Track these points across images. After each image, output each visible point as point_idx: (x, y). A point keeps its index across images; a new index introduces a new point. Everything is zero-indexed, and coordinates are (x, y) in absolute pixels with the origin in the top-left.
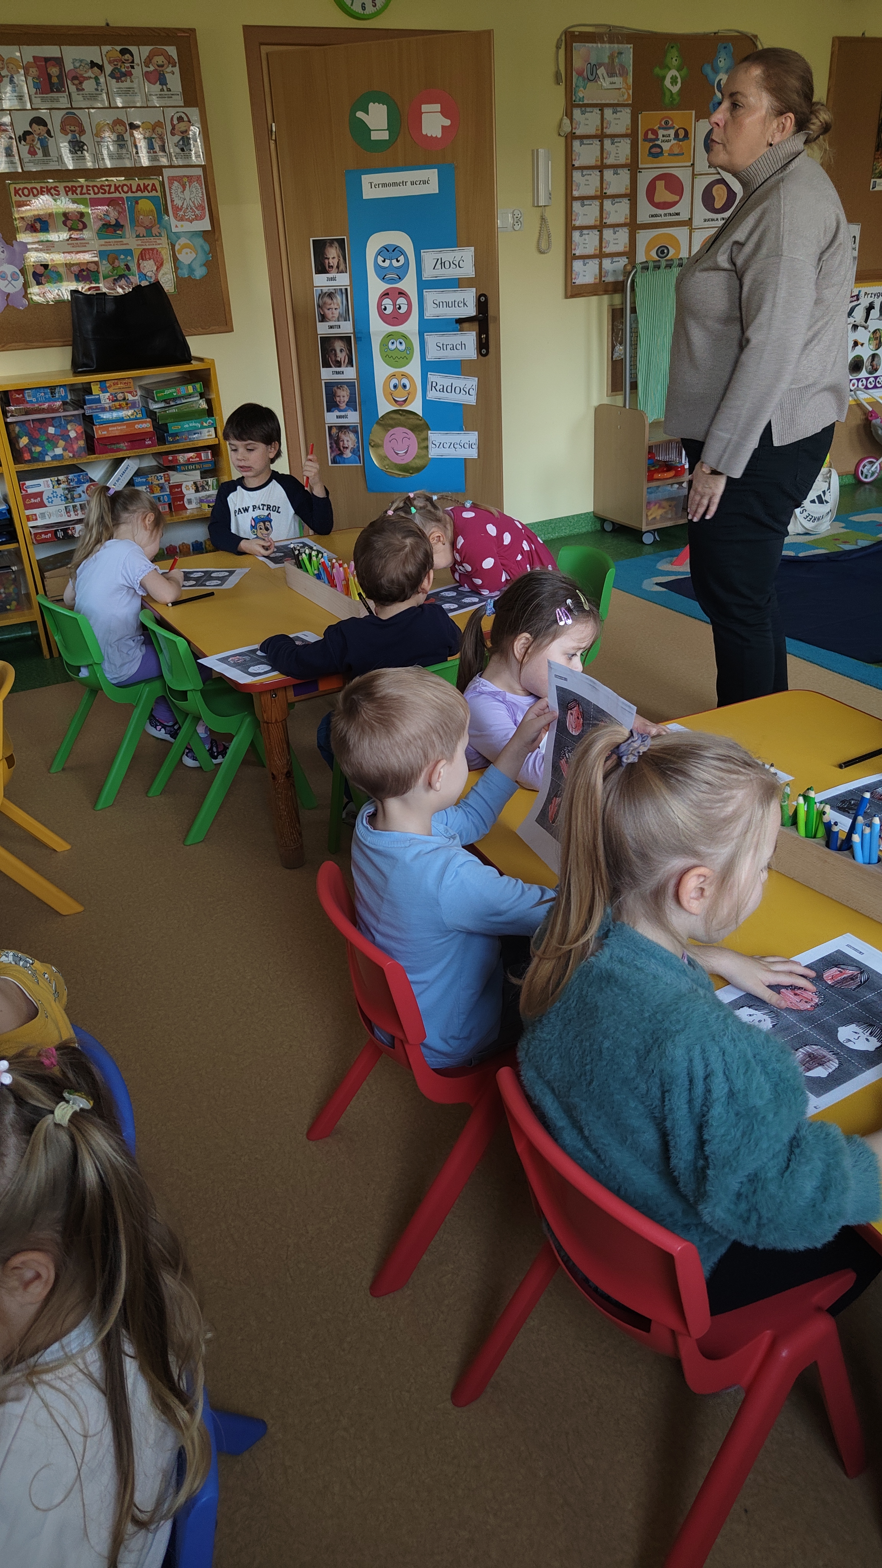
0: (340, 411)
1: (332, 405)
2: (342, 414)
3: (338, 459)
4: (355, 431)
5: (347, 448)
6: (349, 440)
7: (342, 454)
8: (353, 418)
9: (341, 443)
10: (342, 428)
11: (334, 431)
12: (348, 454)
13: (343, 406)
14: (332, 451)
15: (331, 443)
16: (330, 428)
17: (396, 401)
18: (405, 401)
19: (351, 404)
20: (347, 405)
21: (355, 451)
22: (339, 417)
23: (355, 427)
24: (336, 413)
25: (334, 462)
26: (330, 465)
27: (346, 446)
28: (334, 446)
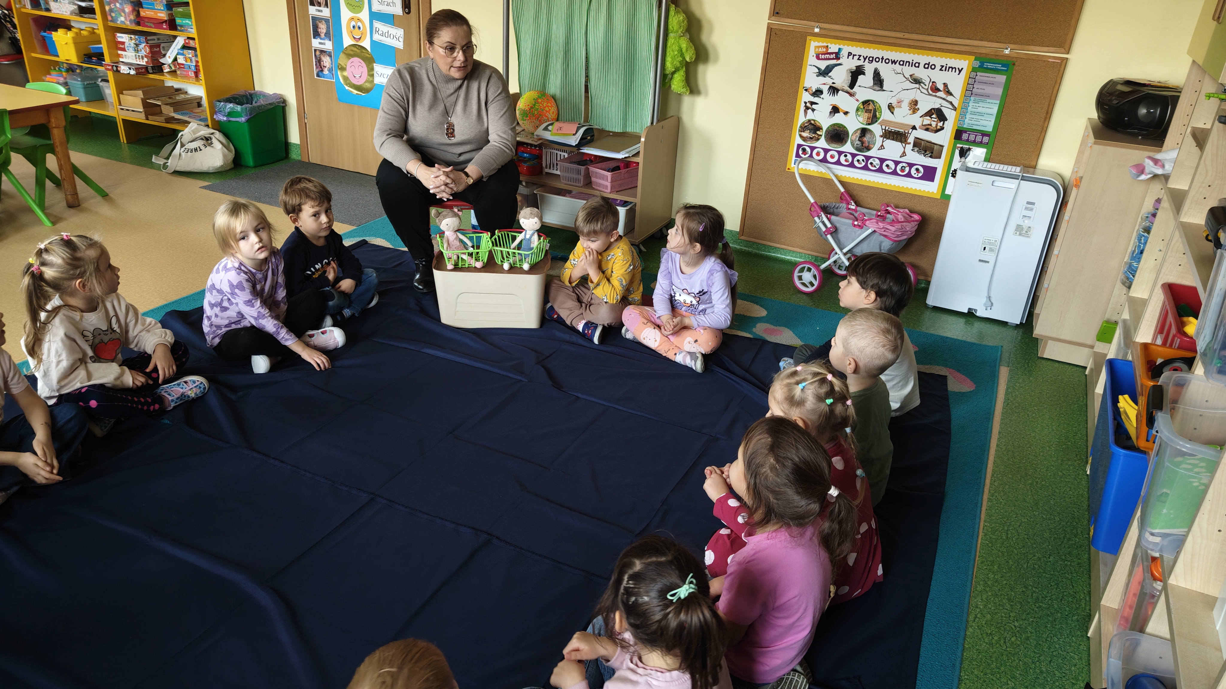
0: (321, 39)
1: (317, 34)
2: (322, 41)
3: (320, 74)
4: (330, 56)
5: (325, 67)
6: (326, 61)
7: (322, 71)
9: (322, 63)
10: (322, 52)
11: (318, 53)
12: (326, 72)
13: (323, 35)
14: (317, 68)
15: (316, 62)
16: (315, 50)
17: (354, 38)
18: (360, 39)
19: (328, 35)
20: (325, 35)
21: (330, 70)
22: (320, 43)
23: (330, 52)
24: (319, 40)
25: (318, 76)
26: (316, 77)
27: (325, 65)
28: (318, 64)
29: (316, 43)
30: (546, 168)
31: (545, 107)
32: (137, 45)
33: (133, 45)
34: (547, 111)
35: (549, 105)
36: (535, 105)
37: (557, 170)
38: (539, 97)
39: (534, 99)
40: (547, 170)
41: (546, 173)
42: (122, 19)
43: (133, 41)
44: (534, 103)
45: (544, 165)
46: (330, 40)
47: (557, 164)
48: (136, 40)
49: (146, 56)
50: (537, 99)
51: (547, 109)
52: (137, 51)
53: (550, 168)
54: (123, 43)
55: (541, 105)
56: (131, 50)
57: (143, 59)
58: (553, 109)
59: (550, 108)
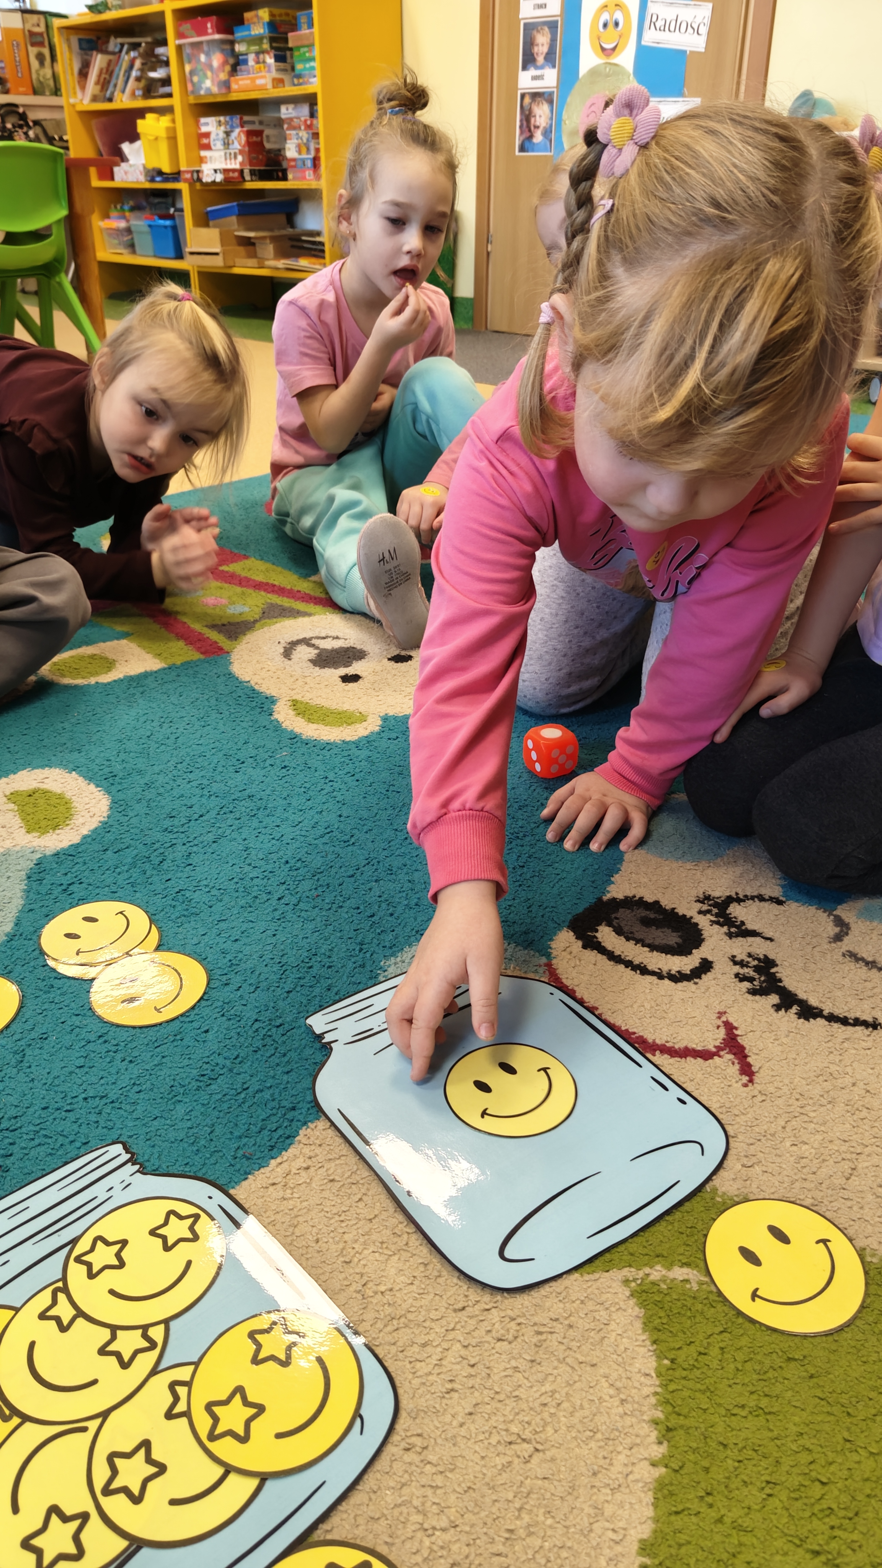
0: (537, 68)
1: (529, 60)
2: (538, 72)
3: (527, 144)
4: (551, 102)
5: (538, 127)
6: (542, 114)
7: (531, 137)
8: (549, 78)
9: (533, 120)
10: (536, 96)
11: (527, 100)
12: (538, 137)
13: (540, 60)
14: (522, 133)
15: (521, 121)
16: (523, 96)
17: (603, 49)
18: (614, 49)
19: (550, 58)
20: (546, 59)
21: (547, 133)
22: (535, 78)
23: (551, 94)
24: (532, 72)
25: (522, 149)
26: (517, 153)
27: (538, 124)
28: (525, 123)
29: (526, 80)
32: (228, 134)
33: (222, 135)
42: (208, 83)
43: (223, 128)
46: (554, 67)
48: (226, 123)
49: (241, 152)
52: (227, 144)
54: (207, 135)
56: (219, 145)
57: (235, 157)
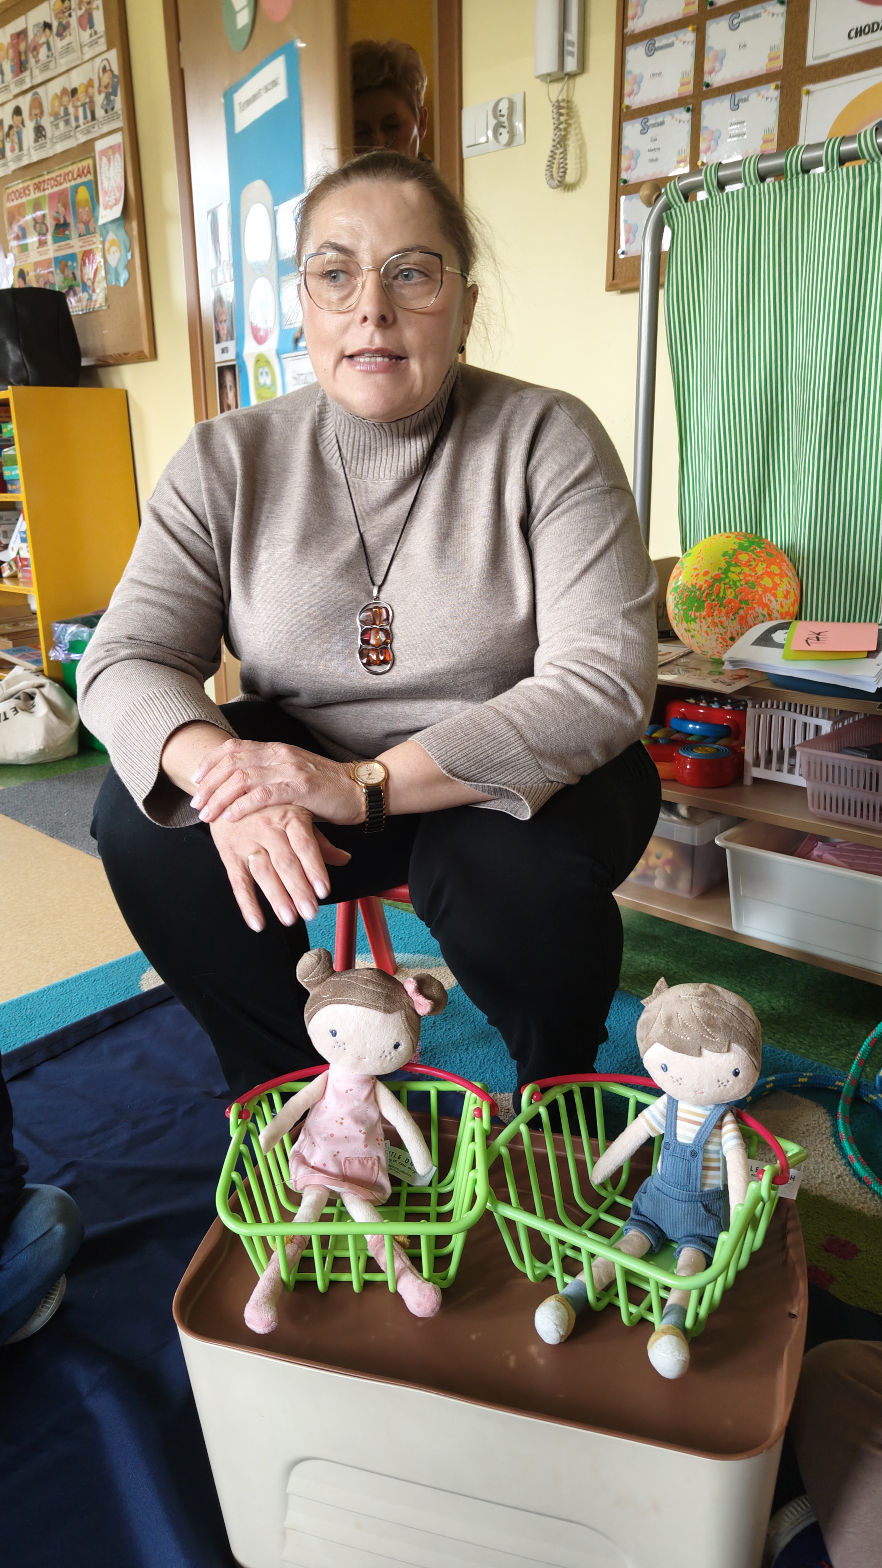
30: (757, 764)
31: (761, 577)
34: (766, 590)
35: (775, 569)
36: (726, 571)
37: (791, 770)
38: (742, 549)
39: (725, 554)
40: (759, 773)
41: (756, 781)
44: (723, 565)
45: (749, 756)
47: (793, 753)
50: (736, 553)
51: (767, 582)
53: (768, 764)
55: (747, 570)
58: (787, 585)
59: (777, 580)
